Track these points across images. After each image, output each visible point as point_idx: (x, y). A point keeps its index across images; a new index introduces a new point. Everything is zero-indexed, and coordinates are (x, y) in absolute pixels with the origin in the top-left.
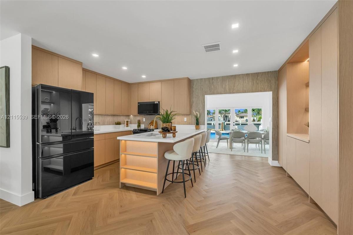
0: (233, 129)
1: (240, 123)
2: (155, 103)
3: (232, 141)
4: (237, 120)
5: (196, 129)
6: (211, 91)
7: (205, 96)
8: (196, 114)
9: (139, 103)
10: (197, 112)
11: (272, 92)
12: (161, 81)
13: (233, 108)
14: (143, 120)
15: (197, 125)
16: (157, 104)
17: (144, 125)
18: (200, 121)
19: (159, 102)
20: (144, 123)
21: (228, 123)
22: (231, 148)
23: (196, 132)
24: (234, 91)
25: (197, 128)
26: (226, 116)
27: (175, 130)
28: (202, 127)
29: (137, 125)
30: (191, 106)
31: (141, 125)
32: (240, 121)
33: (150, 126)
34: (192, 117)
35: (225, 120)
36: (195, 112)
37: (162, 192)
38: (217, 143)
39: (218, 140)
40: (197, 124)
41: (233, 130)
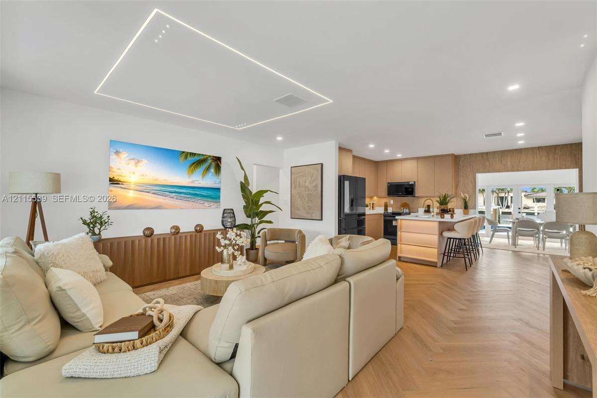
0: (517, 217)
1: (536, 211)
2: (410, 183)
3: (517, 234)
4: (529, 205)
5: (464, 214)
6: (485, 169)
7: (477, 174)
8: (465, 196)
9: (388, 183)
10: (465, 194)
11: (578, 169)
12: (418, 159)
13: (518, 185)
14: (390, 203)
15: (465, 209)
16: (412, 185)
17: (391, 208)
18: (469, 204)
19: (415, 182)
20: (391, 206)
21: (507, 210)
22: (515, 244)
23: (464, 217)
24: (519, 169)
25: (466, 213)
26: (502, 198)
27: (453, 211)
28: (471, 211)
29: (383, 208)
30: (457, 187)
31: (389, 208)
32: (534, 207)
33: (404, 209)
34: (457, 200)
35: (498, 205)
36: (463, 194)
37: (442, 266)
38: (490, 238)
39: (492, 232)
40: (466, 207)
41: (517, 219)
